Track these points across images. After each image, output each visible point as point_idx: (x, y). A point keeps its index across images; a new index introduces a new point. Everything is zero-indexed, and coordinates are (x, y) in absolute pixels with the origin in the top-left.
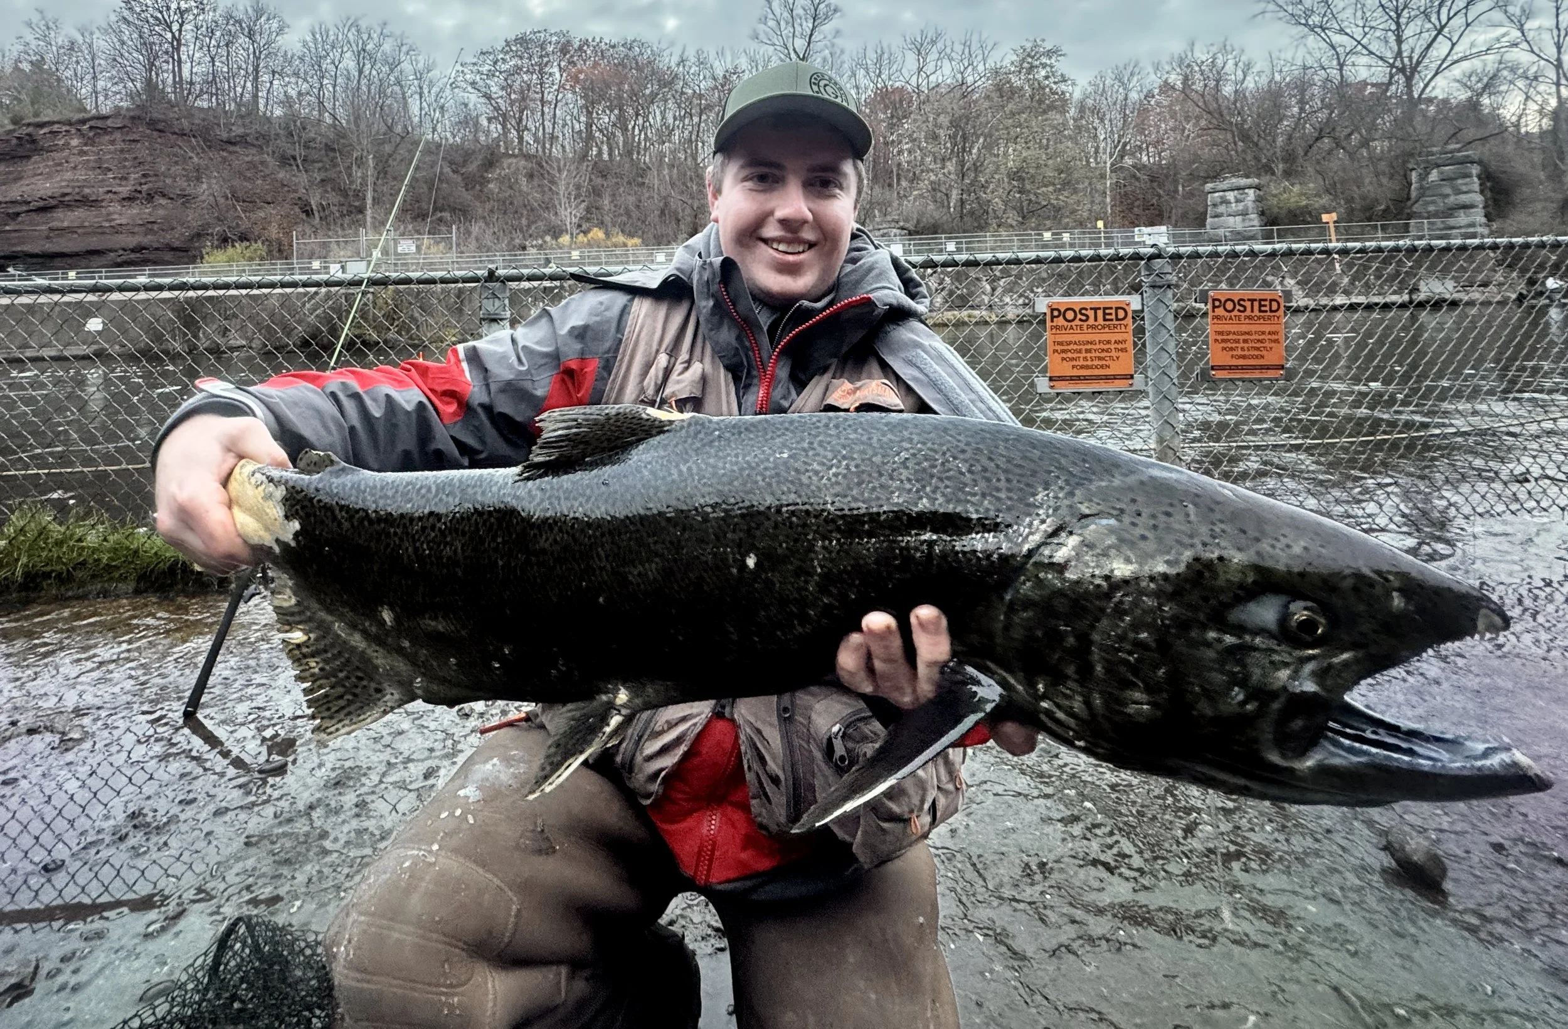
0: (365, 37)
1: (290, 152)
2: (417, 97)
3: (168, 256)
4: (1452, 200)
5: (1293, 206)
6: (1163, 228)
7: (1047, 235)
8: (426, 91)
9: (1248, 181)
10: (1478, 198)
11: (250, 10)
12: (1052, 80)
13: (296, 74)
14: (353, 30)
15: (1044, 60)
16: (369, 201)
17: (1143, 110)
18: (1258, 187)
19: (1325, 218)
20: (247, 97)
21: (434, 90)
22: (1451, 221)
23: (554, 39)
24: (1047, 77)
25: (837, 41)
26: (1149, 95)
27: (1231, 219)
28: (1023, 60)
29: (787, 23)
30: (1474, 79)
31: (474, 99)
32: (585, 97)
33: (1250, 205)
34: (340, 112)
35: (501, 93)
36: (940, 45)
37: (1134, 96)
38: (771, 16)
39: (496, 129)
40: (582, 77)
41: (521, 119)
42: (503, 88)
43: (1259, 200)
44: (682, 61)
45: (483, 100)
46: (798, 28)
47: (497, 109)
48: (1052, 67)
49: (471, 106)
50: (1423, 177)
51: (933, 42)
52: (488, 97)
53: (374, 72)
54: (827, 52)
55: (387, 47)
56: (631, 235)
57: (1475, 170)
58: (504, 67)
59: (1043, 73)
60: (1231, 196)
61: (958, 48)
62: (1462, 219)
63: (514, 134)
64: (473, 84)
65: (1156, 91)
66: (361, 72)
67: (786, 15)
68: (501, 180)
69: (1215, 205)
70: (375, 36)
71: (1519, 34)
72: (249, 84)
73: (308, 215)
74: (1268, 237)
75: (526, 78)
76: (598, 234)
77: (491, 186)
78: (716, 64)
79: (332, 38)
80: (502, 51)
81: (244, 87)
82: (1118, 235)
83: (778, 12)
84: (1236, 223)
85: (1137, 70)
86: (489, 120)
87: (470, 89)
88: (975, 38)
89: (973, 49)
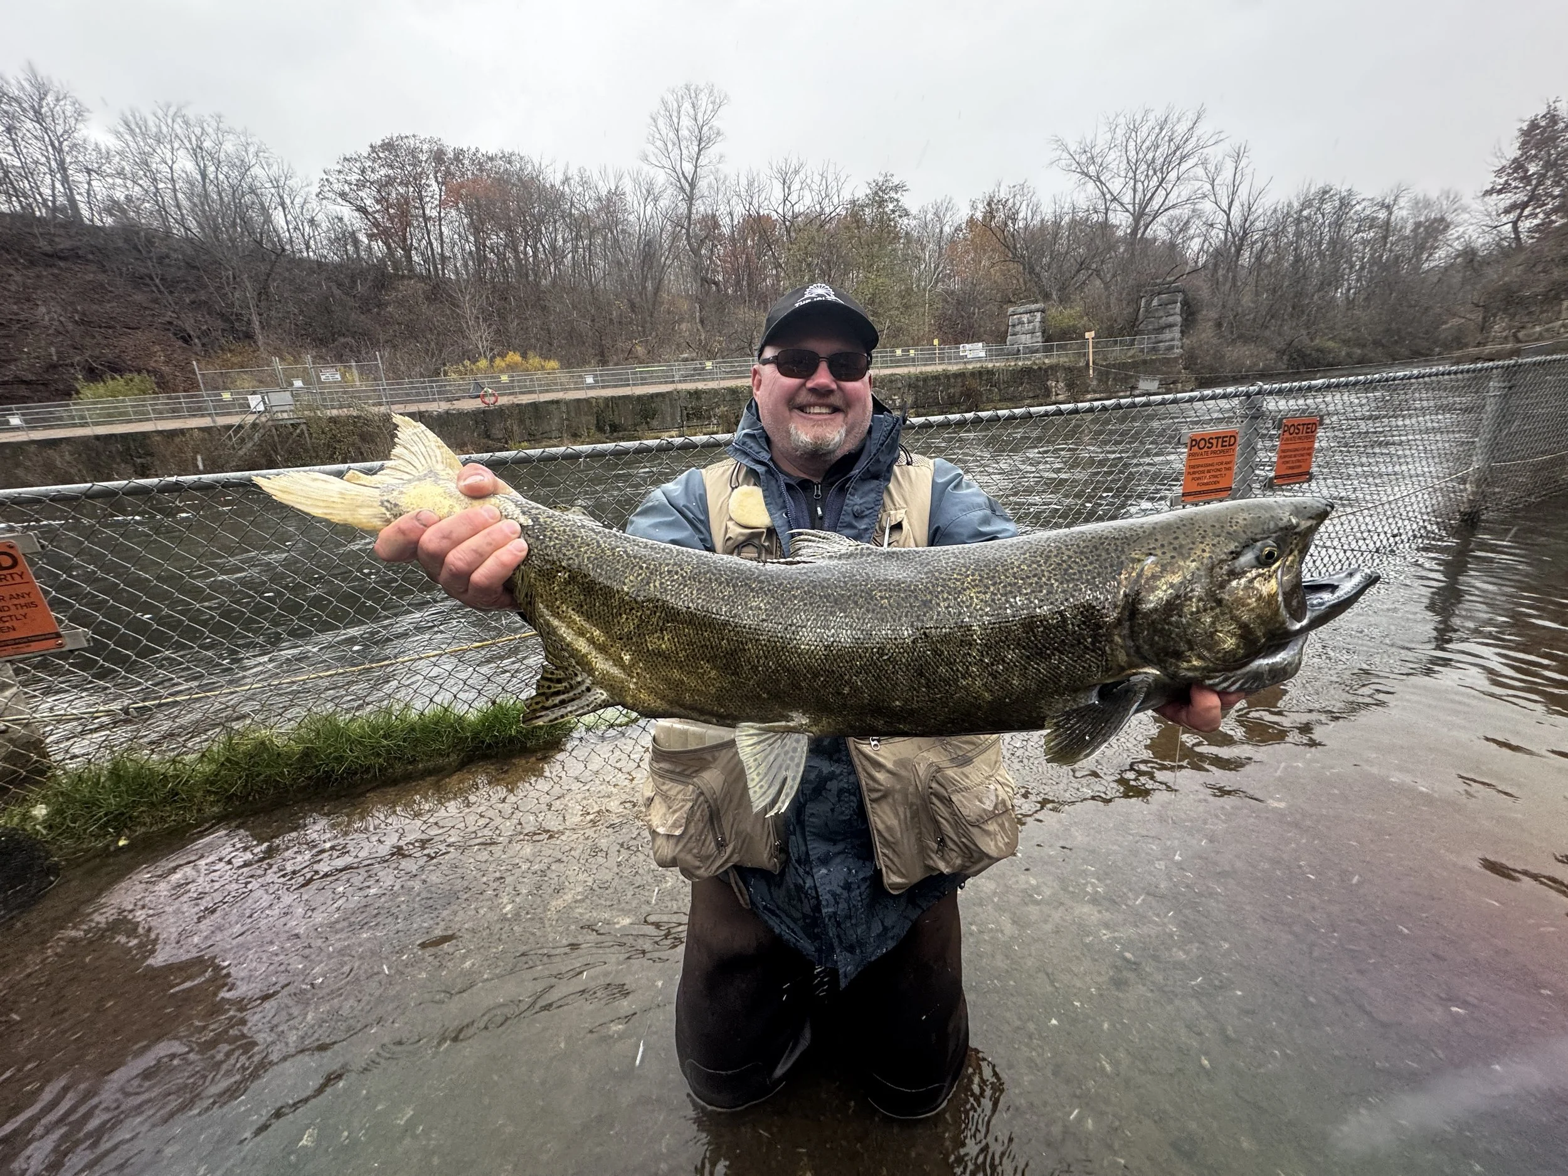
0: (198, 131)
1: (143, 270)
2: (280, 208)
3: (23, 391)
4: (1163, 321)
5: (1064, 325)
6: (980, 344)
7: (899, 352)
8: (288, 201)
9: (1037, 306)
10: (1178, 319)
11: (26, 85)
12: (897, 214)
13: (121, 173)
14: (179, 120)
15: (893, 194)
16: (256, 325)
17: (953, 242)
18: (1043, 311)
19: (1087, 335)
20: (61, 200)
21: (298, 200)
22: (1161, 337)
23: (425, 147)
24: (893, 211)
25: (720, 166)
26: (958, 229)
27: (1024, 337)
28: (876, 193)
29: (674, 144)
30: (1174, 224)
31: (347, 212)
32: (469, 215)
33: (1038, 325)
34: (192, 224)
35: (378, 207)
36: (802, 175)
37: (947, 229)
38: (658, 136)
39: (378, 247)
40: (464, 191)
41: (405, 239)
42: (378, 202)
43: (1042, 321)
44: (566, 180)
45: (356, 214)
46: (685, 152)
47: (376, 224)
48: (897, 201)
49: (346, 220)
50: (1148, 303)
51: (796, 172)
52: (362, 210)
53: (221, 177)
54: (712, 177)
55: (229, 147)
56: (547, 358)
57: (1180, 297)
58: (374, 177)
59: (891, 206)
60: (1025, 317)
61: (817, 178)
62: (1167, 335)
63: (400, 252)
64: (343, 195)
65: (964, 226)
66: (204, 175)
67: (672, 135)
68: (400, 303)
69: (1014, 326)
70: (210, 130)
71: (1210, 187)
72: (58, 185)
73: (186, 341)
74: (1048, 350)
75: (401, 190)
76: (514, 357)
77: (390, 309)
78: (600, 184)
79: (154, 130)
80: (368, 158)
81: (53, 188)
82: (949, 350)
83: (664, 132)
84: (1026, 339)
85: (950, 206)
86: (371, 237)
87: (339, 200)
88: (831, 170)
89: (829, 181)
